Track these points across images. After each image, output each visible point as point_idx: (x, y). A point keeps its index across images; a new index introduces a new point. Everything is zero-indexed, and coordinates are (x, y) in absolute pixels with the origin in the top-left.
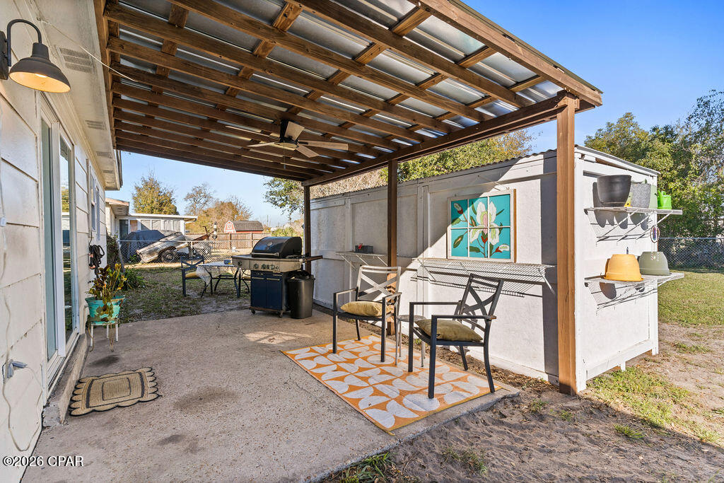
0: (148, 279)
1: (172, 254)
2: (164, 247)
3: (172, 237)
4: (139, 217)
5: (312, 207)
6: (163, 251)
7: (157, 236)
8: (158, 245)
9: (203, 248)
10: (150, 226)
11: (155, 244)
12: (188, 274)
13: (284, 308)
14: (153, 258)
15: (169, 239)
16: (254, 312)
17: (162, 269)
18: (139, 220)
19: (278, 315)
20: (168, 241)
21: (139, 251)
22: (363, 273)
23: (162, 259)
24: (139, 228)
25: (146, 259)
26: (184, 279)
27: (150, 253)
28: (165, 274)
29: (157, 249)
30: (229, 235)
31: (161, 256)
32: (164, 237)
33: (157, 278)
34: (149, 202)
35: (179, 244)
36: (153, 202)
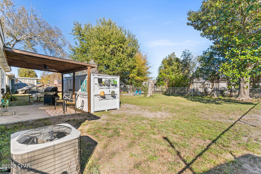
0: (19, 98)
1: (29, 91)
2: (27, 89)
3: (30, 86)
4: (19, 78)
5: (64, 79)
6: (27, 90)
7: (25, 85)
8: (25, 88)
9: (42, 89)
10: (23, 81)
11: (24, 88)
12: (30, 97)
13: (51, 103)
14: (23, 92)
15: (29, 86)
16: (45, 105)
17: (25, 96)
18: (19, 79)
19: (50, 105)
20: (28, 87)
21: (18, 90)
22: (65, 95)
23: (26, 93)
24: (19, 82)
25: (20, 93)
26: (30, 98)
27: (22, 91)
28: (26, 97)
29: (24, 89)
30: (55, 85)
31: (26, 92)
32: (28, 85)
33: (23, 98)
34: (25, 72)
35: (32, 88)
36: (26, 72)
